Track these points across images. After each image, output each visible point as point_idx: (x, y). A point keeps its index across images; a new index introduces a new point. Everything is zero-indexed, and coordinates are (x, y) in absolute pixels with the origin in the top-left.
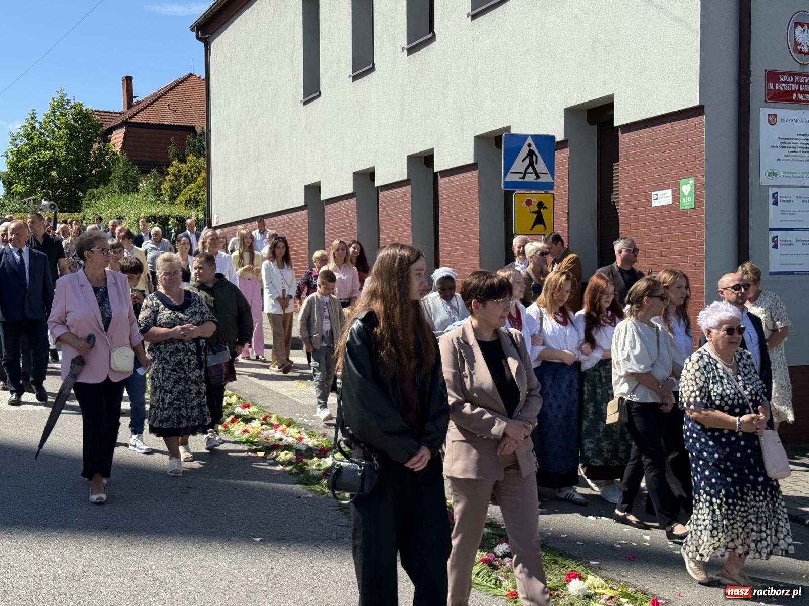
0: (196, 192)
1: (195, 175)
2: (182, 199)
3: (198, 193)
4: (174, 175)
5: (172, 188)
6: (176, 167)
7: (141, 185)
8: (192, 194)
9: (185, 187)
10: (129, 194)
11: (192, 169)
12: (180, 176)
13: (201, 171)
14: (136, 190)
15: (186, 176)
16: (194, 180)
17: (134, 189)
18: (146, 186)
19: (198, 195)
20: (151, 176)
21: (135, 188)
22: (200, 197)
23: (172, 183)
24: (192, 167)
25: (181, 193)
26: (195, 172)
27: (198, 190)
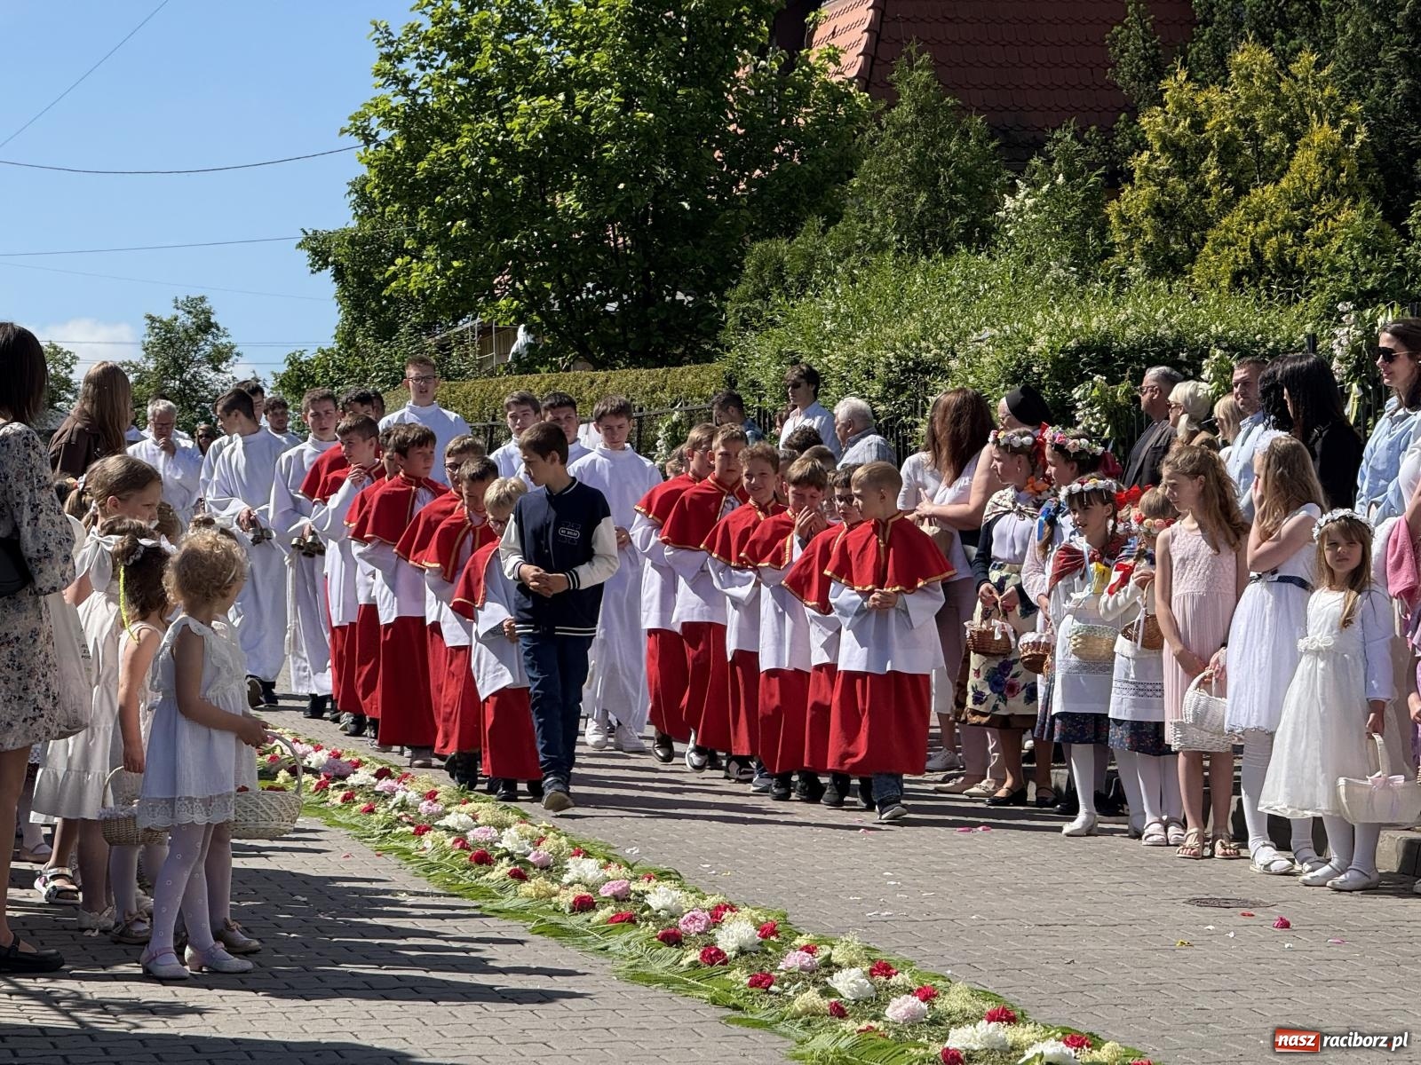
0: (1288, 226)
1: (1273, 142)
2: (1213, 264)
3: (1299, 230)
4: (1170, 146)
5: (1162, 212)
6: (1181, 107)
7: (1009, 203)
8: (1268, 235)
9: (1227, 205)
10: (949, 251)
11: (1258, 114)
12: (1203, 150)
13: (1306, 122)
14: (982, 235)
15: (1228, 152)
16: (1273, 167)
17: (969, 228)
18: (1036, 209)
19: (1301, 240)
20: (1050, 162)
21: (974, 222)
22: (1307, 249)
23: (1163, 185)
24: (1259, 100)
25: (1212, 234)
26: (1273, 127)
27: (1297, 215)
